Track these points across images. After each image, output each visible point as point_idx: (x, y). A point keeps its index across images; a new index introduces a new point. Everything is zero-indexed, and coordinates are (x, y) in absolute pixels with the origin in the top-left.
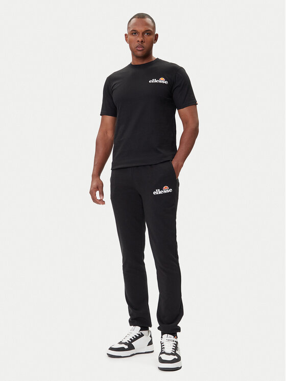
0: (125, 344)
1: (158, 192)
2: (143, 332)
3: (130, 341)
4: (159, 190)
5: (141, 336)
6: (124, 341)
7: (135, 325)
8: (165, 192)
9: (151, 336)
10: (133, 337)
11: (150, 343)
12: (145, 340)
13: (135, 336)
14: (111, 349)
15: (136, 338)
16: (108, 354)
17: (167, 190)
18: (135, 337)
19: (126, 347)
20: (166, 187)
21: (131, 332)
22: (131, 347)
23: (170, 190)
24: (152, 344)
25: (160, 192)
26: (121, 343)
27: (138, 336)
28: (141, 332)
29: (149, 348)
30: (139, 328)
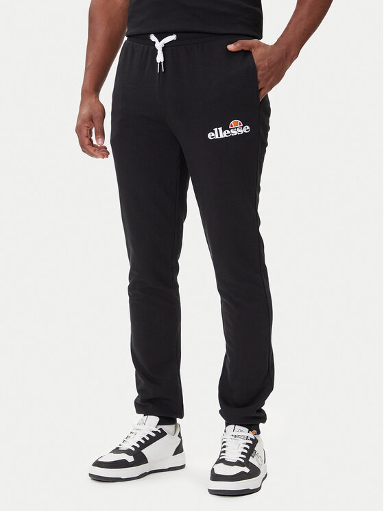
0: (128, 452)
1: (218, 134)
2: (166, 428)
3: (138, 446)
4: (220, 129)
5: (161, 435)
6: (125, 447)
7: (146, 413)
8: (234, 133)
9: (180, 436)
10: (144, 439)
11: (179, 450)
12: (168, 443)
13: (148, 435)
14: (98, 464)
15: (150, 440)
16: (90, 475)
17: (238, 129)
18: (147, 438)
19: (130, 459)
20: (235, 123)
21: (139, 427)
22: (140, 459)
23: (246, 129)
24: (182, 451)
25: (224, 134)
26: (117, 451)
27: (154, 435)
28: (160, 427)
29: (176, 461)
30: (156, 419)
